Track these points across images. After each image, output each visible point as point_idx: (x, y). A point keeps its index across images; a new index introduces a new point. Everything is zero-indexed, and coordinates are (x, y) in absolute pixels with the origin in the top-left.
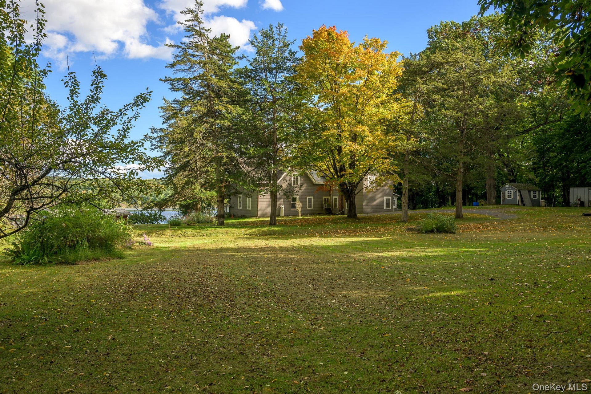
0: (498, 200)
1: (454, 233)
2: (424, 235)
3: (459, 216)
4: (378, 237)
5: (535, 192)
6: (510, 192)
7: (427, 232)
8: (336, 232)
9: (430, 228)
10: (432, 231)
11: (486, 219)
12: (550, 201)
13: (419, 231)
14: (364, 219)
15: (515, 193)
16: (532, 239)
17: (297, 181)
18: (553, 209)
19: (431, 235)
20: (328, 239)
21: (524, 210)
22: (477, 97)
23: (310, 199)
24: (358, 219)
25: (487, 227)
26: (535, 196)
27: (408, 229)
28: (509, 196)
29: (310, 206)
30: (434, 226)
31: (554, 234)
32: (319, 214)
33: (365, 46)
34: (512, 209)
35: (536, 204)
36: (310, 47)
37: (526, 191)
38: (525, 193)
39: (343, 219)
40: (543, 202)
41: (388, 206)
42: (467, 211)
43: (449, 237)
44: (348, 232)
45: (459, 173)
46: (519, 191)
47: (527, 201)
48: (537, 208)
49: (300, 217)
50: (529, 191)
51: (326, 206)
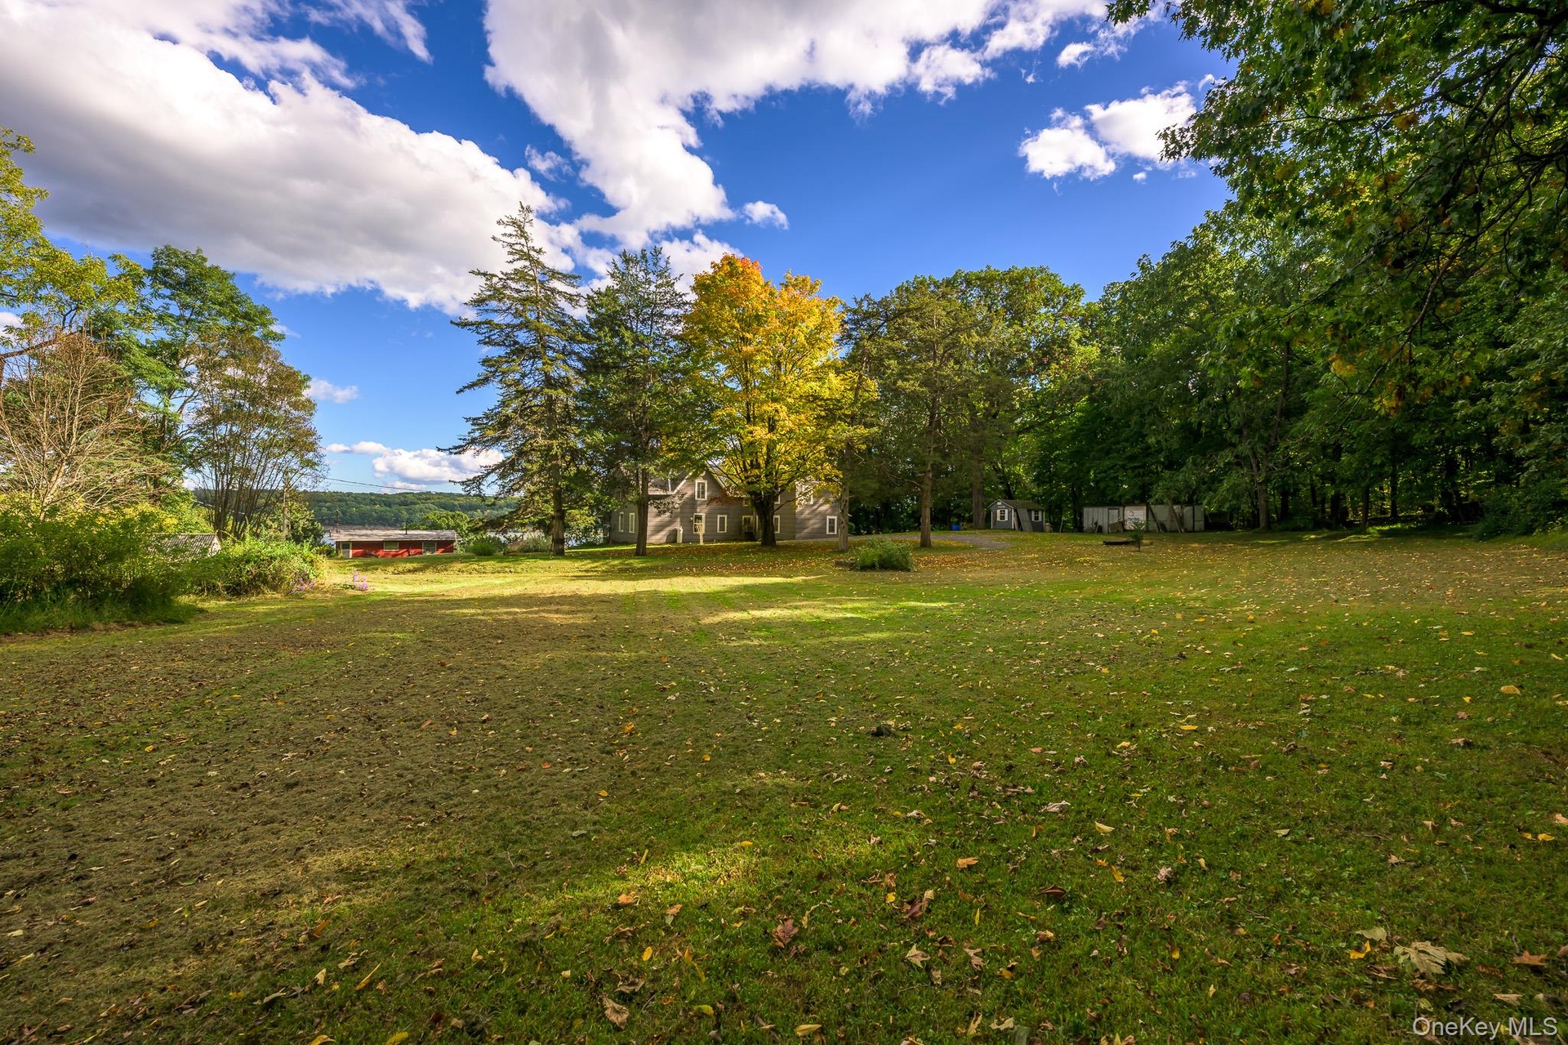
0: (987, 523)
1: (909, 570)
2: (857, 574)
3: (925, 544)
4: (785, 577)
5: (1037, 512)
6: (1003, 512)
7: (864, 568)
8: (727, 568)
9: (868, 562)
10: (872, 567)
11: (965, 549)
12: (1056, 527)
13: (852, 567)
14: (786, 547)
15: (1010, 513)
16: (1028, 582)
17: (703, 493)
18: (1060, 535)
19: (868, 574)
20: (708, 579)
21: (1021, 535)
22: (952, 363)
23: (722, 520)
24: (778, 547)
25: (963, 560)
26: (1037, 518)
27: (838, 564)
28: (1002, 517)
29: (722, 528)
30: (876, 559)
31: (1063, 573)
32: (735, 540)
33: (786, 286)
34: (1004, 535)
35: (1038, 528)
36: (704, 284)
37: (1025, 511)
38: (1023, 513)
39: (754, 546)
40: (1047, 526)
41: (832, 529)
42: (937, 538)
43: (895, 577)
44: (745, 568)
45: (926, 480)
46: (1016, 510)
47: (1025, 525)
48: (1039, 534)
49: (702, 543)
50: (1029, 511)
51: (745, 528)
